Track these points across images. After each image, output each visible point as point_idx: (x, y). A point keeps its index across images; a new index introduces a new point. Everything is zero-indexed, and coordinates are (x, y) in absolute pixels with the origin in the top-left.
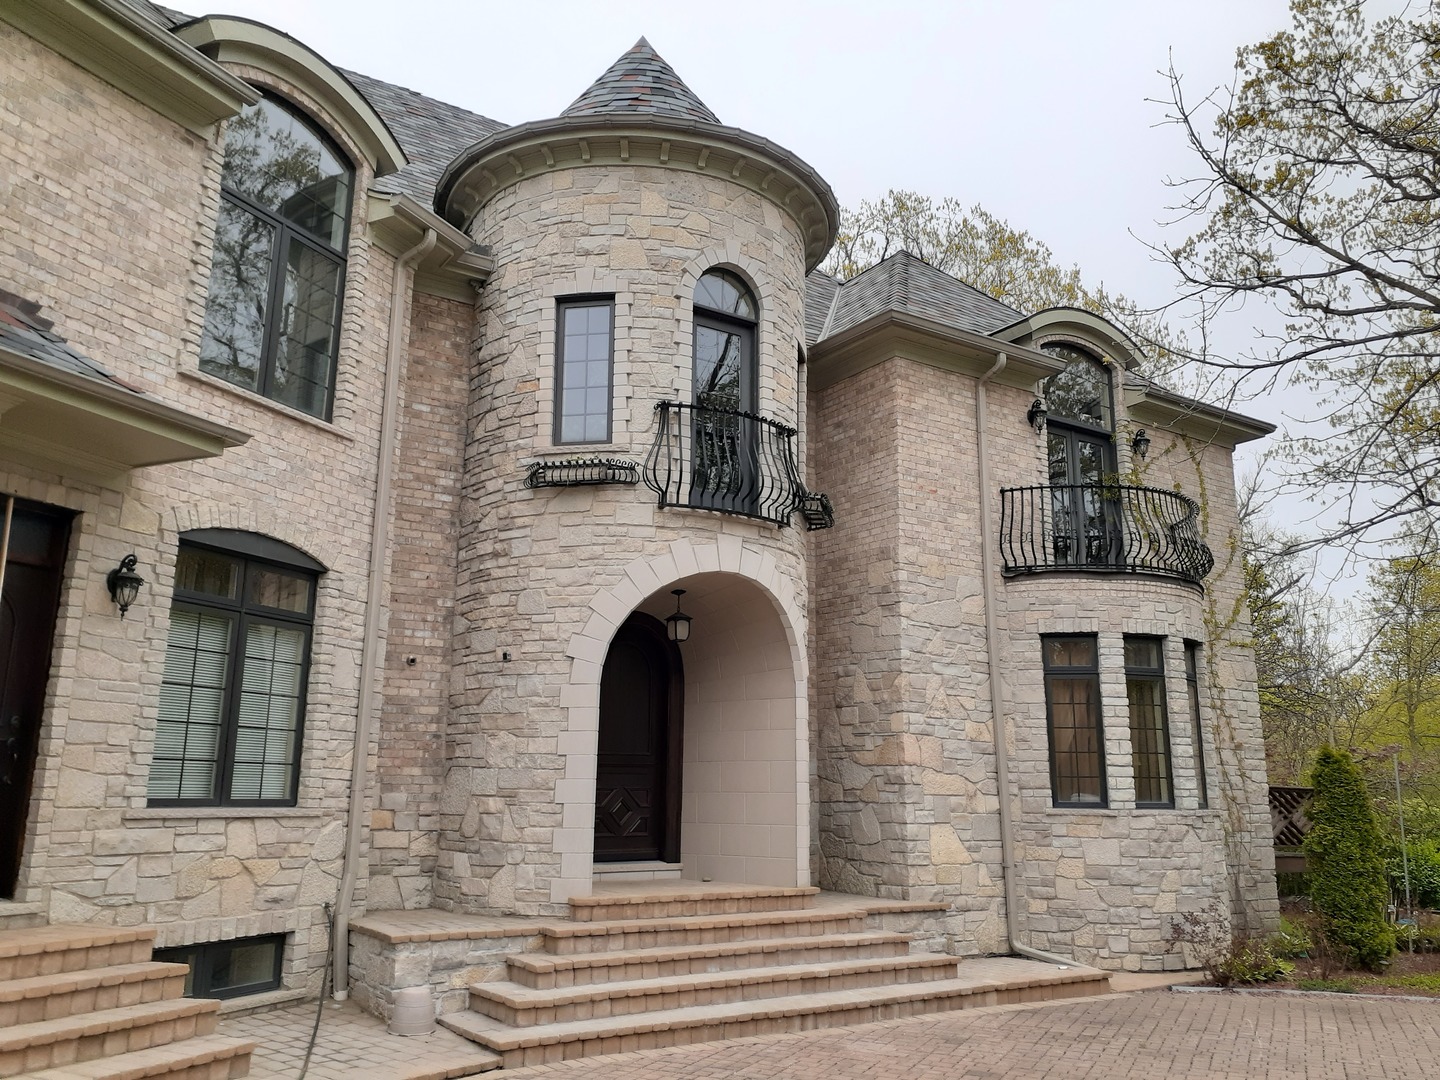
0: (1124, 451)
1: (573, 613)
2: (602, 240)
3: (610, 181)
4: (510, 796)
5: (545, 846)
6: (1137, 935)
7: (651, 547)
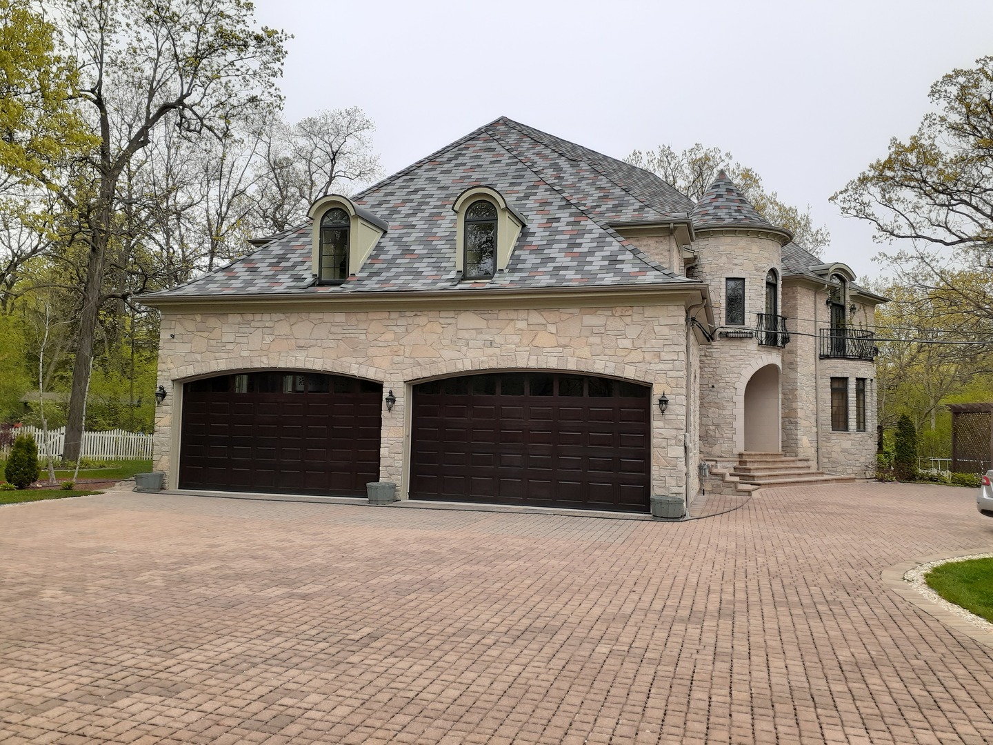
0: (848, 311)
1: (736, 375)
2: (741, 261)
3: (743, 242)
4: (717, 426)
5: (731, 439)
6: (855, 468)
7: (757, 357)
